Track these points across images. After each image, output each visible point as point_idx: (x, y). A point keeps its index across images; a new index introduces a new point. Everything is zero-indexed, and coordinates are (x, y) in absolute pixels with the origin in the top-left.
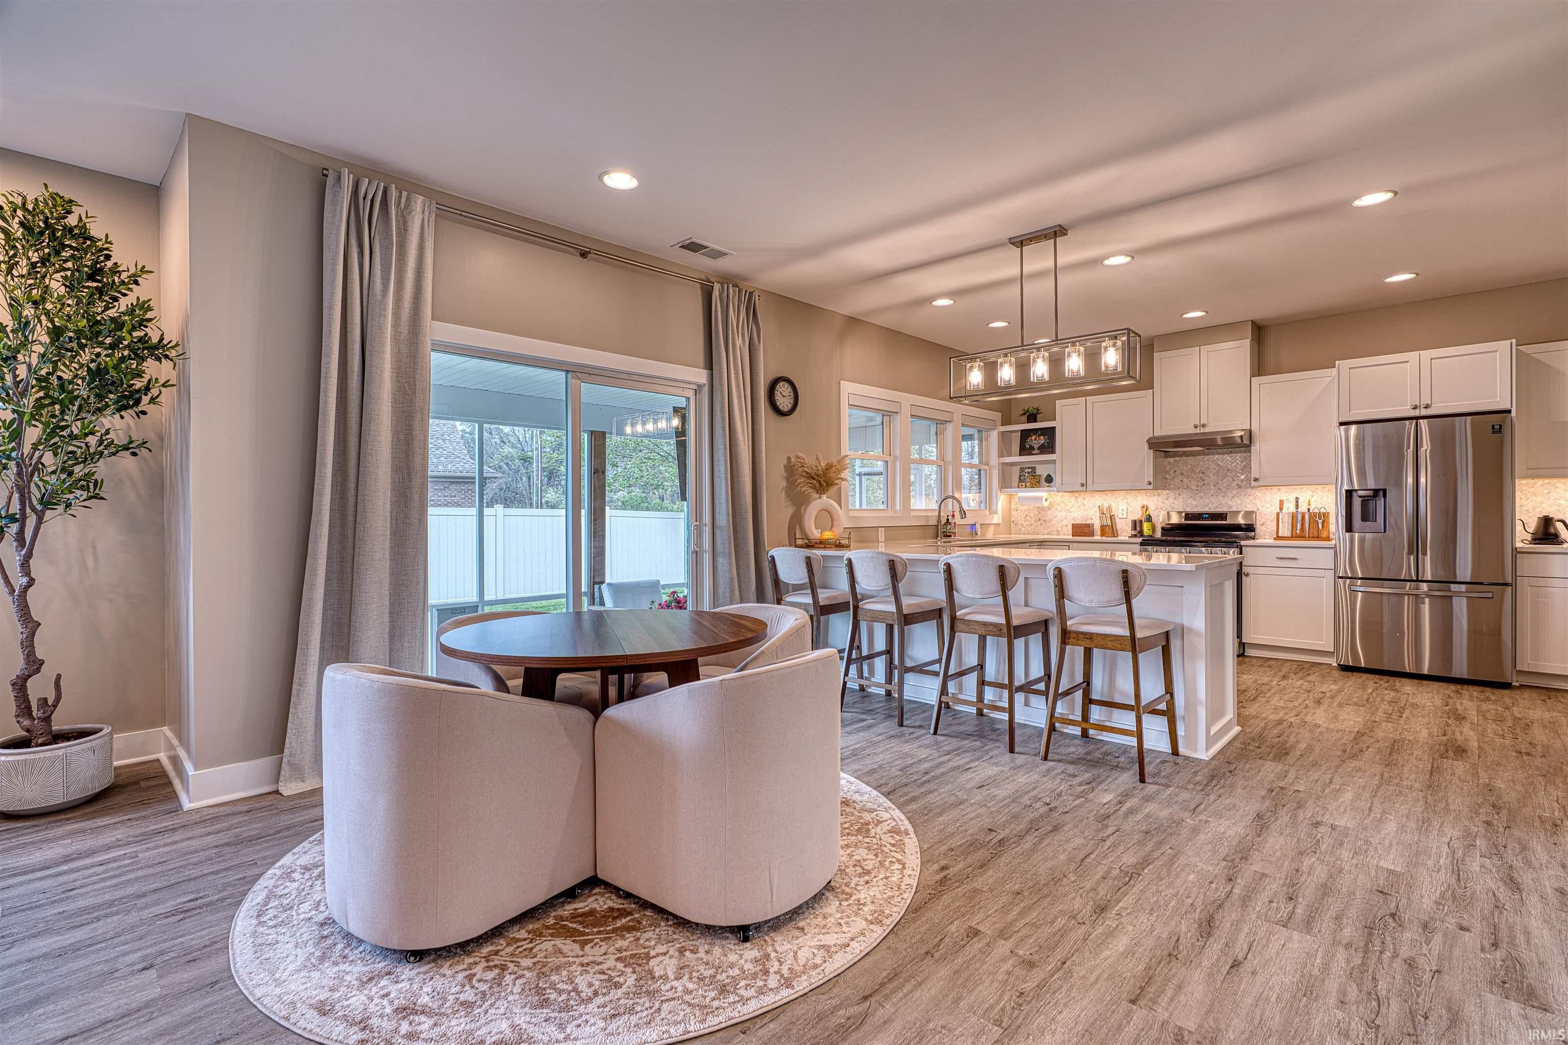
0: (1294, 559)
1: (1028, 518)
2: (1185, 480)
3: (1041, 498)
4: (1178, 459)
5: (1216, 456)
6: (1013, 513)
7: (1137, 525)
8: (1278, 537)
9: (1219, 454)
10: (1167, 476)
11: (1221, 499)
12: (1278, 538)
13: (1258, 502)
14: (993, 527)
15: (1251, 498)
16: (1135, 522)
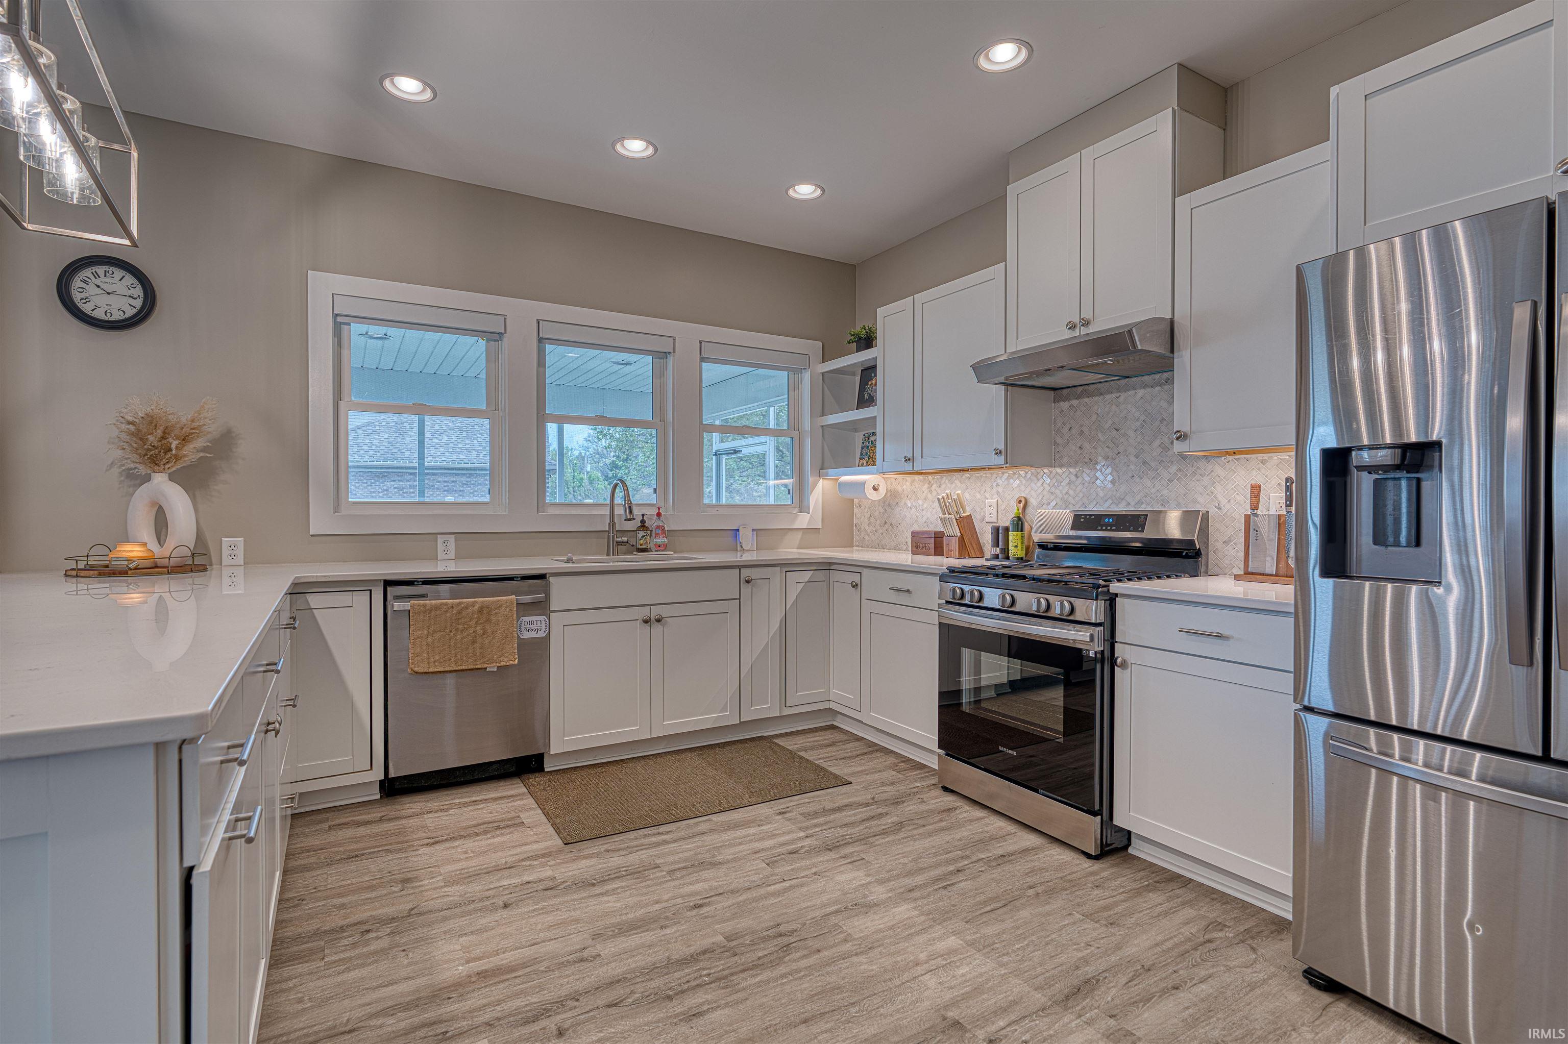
0: (1220, 637)
1: (872, 520)
2: (1087, 445)
3: (862, 484)
4: (1075, 402)
5: (1141, 392)
6: (856, 510)
7: (1001, 535)
8: (1247, 573)
9: (1145, 386)
10: (1059, 440)
11: (1149, 483)
12: (1249, 575)
13: (1218, 490)
14: (800, 533)
15: (1206, 480)
16: (996, 530)
